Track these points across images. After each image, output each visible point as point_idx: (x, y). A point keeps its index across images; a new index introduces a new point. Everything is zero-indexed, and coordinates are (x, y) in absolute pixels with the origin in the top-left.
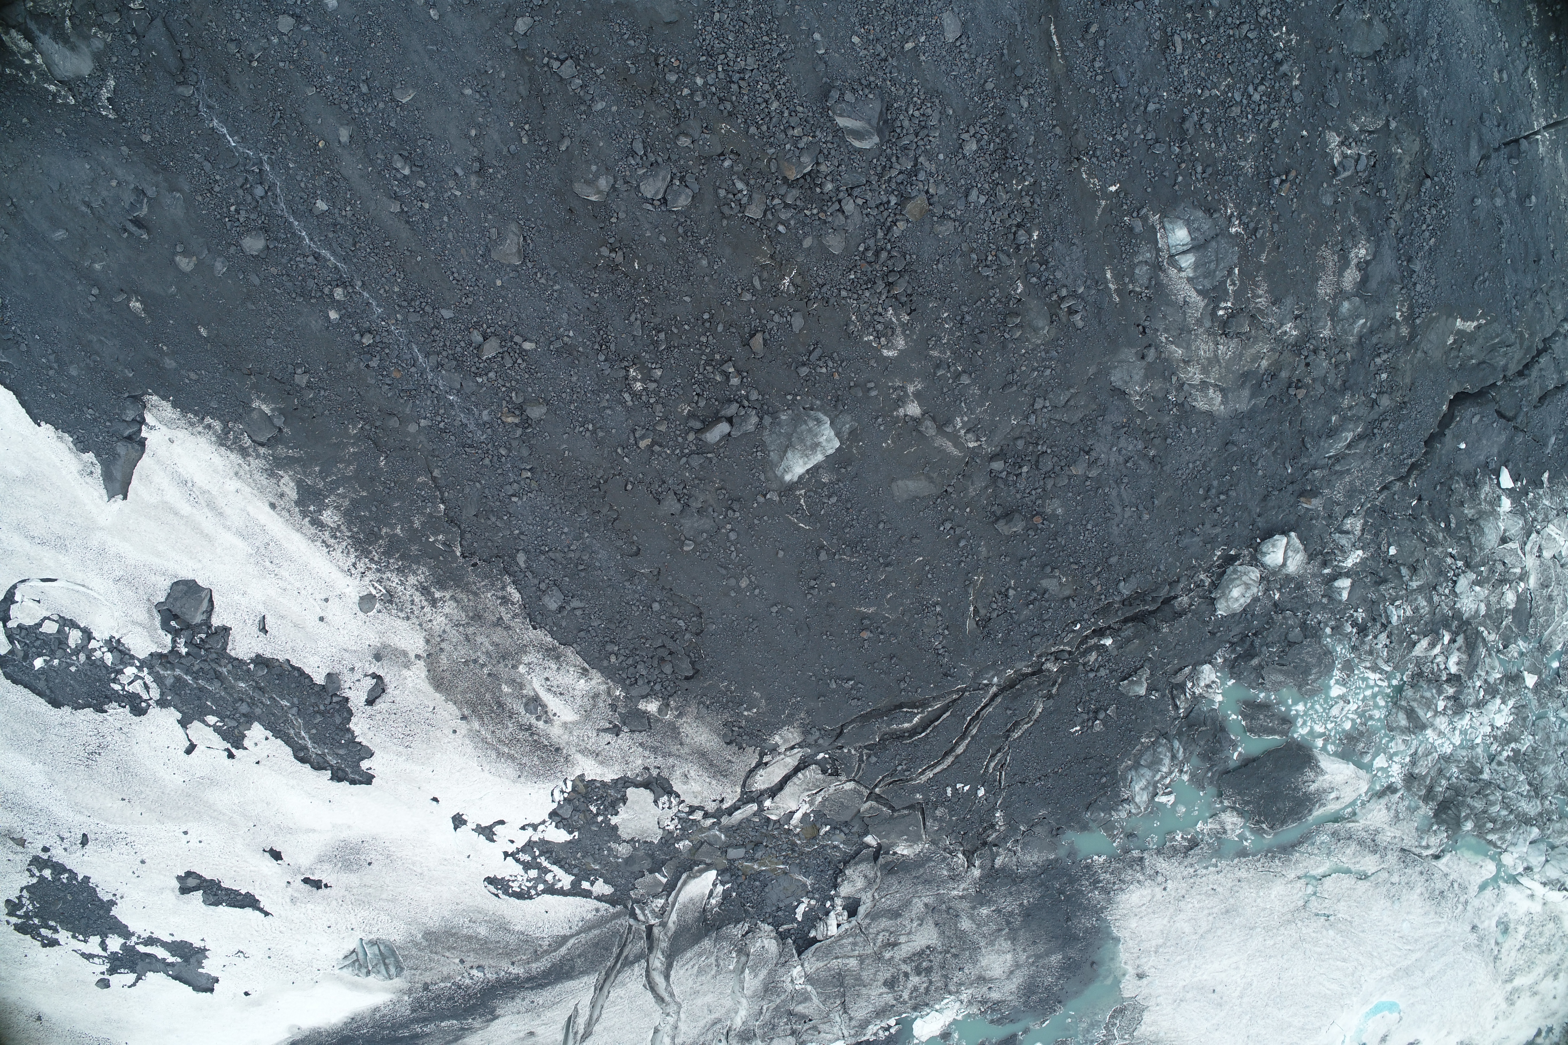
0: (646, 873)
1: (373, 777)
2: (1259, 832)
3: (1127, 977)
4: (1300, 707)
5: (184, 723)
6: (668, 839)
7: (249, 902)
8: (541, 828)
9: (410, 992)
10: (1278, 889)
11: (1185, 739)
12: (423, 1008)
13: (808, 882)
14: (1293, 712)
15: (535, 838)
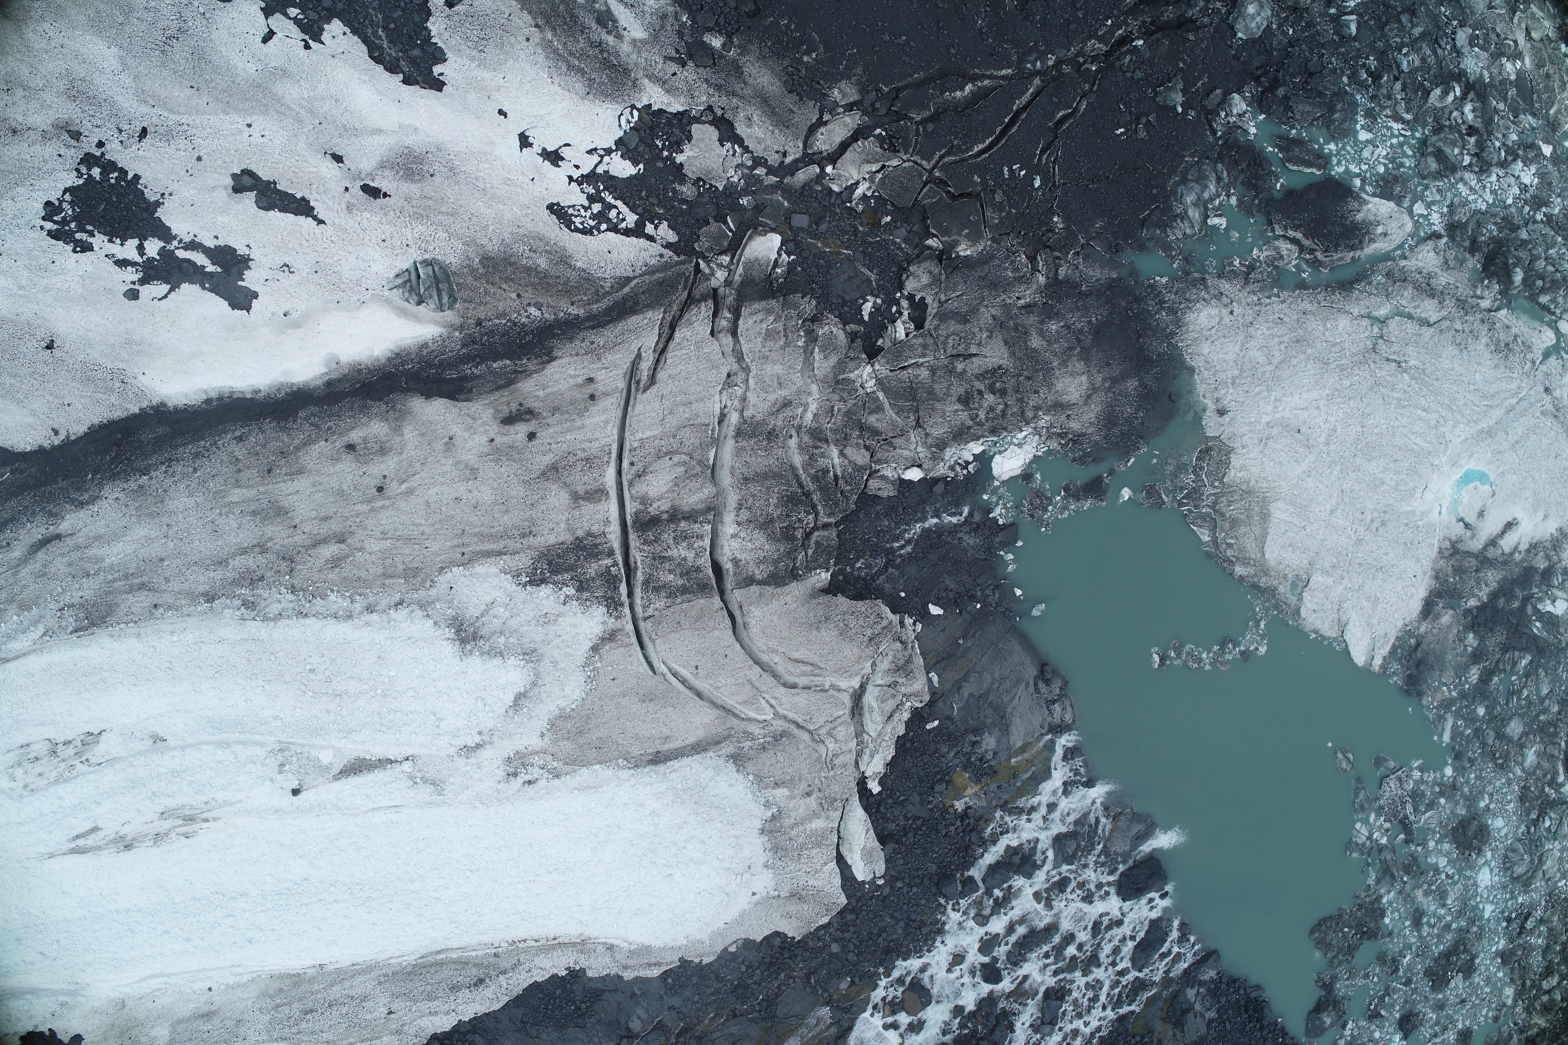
0: (711, 221)
1: (444, 84)
2: (1315, 264)
3: (1208, 413)
4: (1332, 146)
5: (268, 12)
6: (731, 191)
7: (303, 208)
8: (606, 159)
9: (461, 328)
10: (1343, 323)
11: (1227, 160)
12: (474, 342)
13: (873, 277)
14: (1326, 151)
15: (600, 170)
